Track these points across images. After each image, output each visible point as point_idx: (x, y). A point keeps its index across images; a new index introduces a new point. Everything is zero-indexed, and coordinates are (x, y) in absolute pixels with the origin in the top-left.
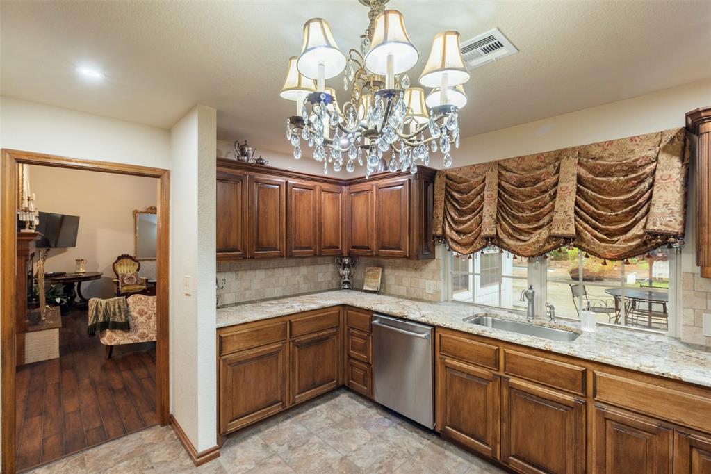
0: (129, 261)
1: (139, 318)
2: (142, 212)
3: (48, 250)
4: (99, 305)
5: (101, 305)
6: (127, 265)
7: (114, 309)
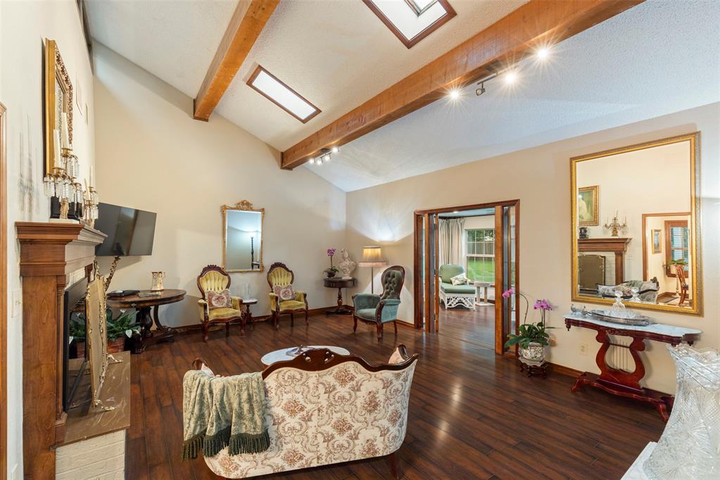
0: (217, 274)
1: (288, 419)
2: (232, 209)
3: (117, 259)
4: (207, 392)
5: (211, 392)
6: (215, 279)
7: (240, 403)
